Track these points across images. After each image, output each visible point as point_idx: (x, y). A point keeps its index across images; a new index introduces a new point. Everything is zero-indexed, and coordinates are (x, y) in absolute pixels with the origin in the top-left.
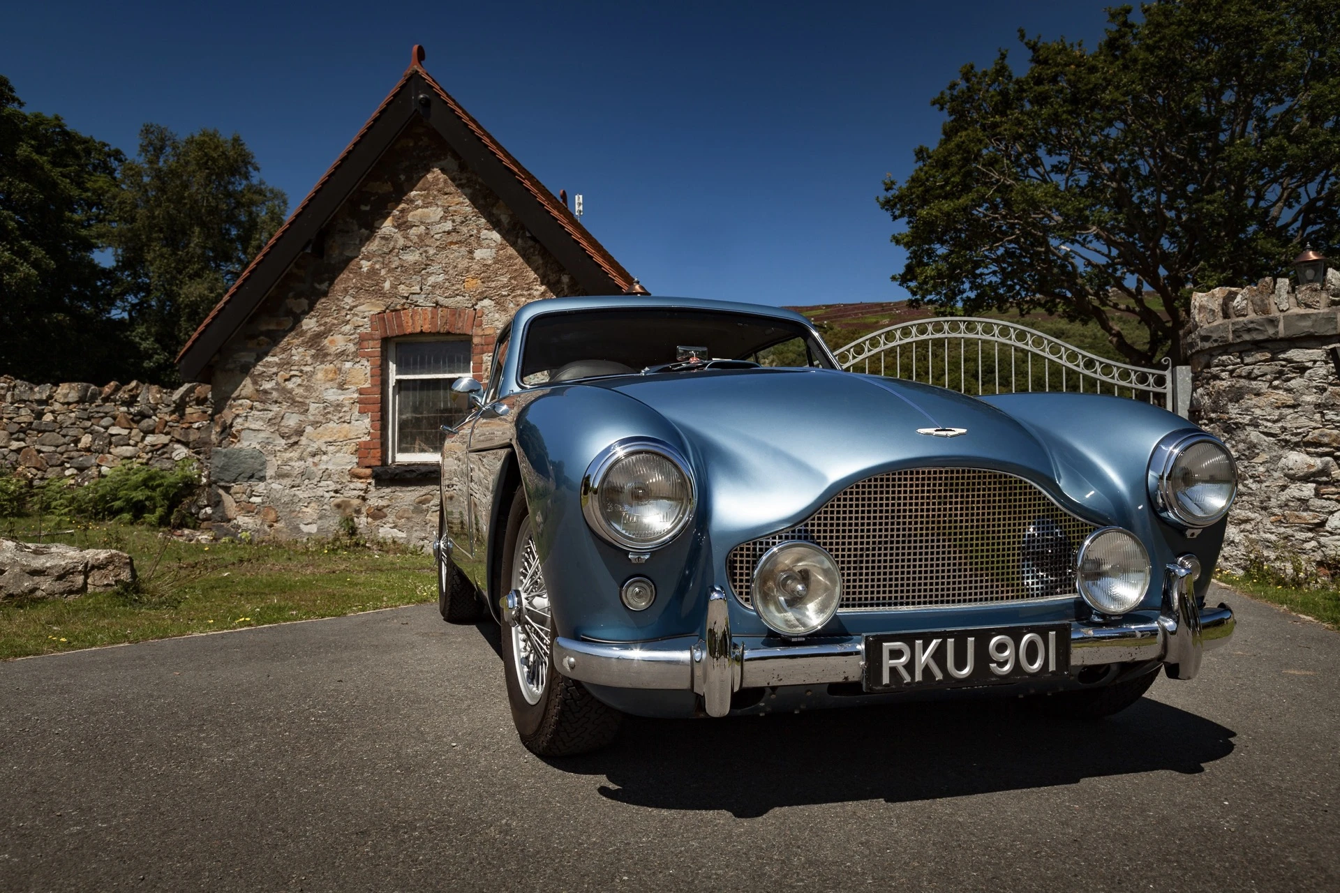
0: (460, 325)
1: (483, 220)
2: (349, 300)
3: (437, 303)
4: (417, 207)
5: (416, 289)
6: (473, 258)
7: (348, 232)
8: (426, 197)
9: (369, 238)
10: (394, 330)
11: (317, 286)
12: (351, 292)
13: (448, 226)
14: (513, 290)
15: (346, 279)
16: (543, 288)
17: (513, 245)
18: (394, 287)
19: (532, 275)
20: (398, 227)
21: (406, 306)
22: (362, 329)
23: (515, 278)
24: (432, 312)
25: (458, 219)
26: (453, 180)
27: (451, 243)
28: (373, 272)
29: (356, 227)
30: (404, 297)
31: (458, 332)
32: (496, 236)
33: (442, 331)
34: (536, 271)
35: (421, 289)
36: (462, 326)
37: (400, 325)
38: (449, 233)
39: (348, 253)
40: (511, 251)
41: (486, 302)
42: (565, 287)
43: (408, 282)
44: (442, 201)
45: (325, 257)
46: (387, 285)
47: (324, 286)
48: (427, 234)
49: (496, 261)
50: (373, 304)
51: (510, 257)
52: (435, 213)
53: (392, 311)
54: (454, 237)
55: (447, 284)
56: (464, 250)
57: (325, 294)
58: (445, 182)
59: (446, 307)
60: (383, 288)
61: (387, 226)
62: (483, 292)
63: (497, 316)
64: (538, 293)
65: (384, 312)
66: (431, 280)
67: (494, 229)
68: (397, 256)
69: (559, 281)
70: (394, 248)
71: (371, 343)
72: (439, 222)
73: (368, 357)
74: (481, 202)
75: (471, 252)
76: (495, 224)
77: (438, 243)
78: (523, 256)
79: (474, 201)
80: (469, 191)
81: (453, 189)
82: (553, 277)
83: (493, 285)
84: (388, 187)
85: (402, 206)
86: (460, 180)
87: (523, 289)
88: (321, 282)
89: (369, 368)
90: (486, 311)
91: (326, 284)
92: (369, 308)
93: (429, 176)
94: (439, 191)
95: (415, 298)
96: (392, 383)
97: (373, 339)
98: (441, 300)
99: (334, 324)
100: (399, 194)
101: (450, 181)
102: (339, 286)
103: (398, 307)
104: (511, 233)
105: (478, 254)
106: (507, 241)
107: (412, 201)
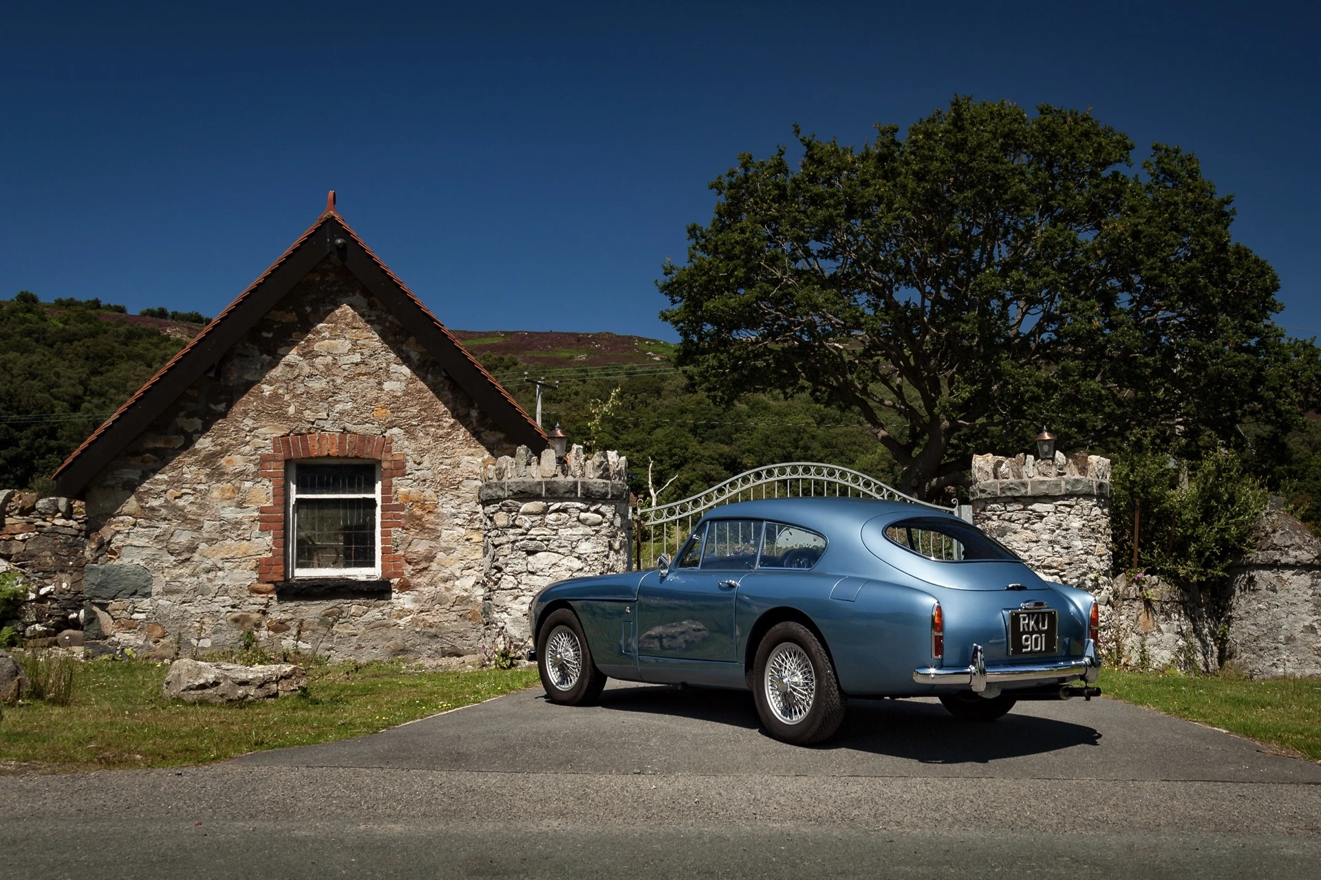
0: (369, 450)
1: (393, 355)
2: (249, 422)
3: (344, 429)
4: (324, 338)
5: (324, 415)
6: (382, 390)
7: (247, 356)
8: (334, 329)
9: (273, 365)
10: (296, 451)
11: (213, 407)
12: (251, 414)
13: (357, 358)
14: (423, 421)
15: (248, 402)
16: (452, 421)
17: (424, 379)
18: (298, 412)
19: (442, 408)
20: (304, 355)
21: (312, 431)
22: (263, 450)
23: (425, 410)
24: (340, 438)
25: (367, 352)
26: (362, 315)
27: (360, 374)
28: (275, 397)
29: (257, 353)
30: (309, 422)
31: (367, 456)
32: (406, 370)
33: (350, 455)
34: (446, 404)
35: (328, 415)
36: (370, 452)
37: (306, 448)
38: (357, 364)
39: (248, 377)
40: (421, 385)
41: (395, 430)
42: (474, 420)
43: (314, 408)
44: (350, 334)
45: (222, 380)
46: (291, 410)
47: (221, 407)
48: (334, 364)
49: (406, 393)
50: (275, 427)
51: (420, 391)
52: (343, 345)
53: (296, 435)
54: (363, 369)
55: (355, 412)
56: (373, 382)
57: (224, 415)
58: (354, 317)
59: (355, 433)
60: (287, 412)
61: (293, 356)
62: (392, 421)
63: (406, 443)
64: (448, 424)
65: (288, 435)
66: (339, 407)
67: (404, 363)
68: (302, 382)
69: (468, 415)
70: (298, 376)
71: (273, 464)
72: (347, 354)
73: (269, 477)
74: (391, 338)
75: (380, 384)
76: (406, 360)
77: (346, 373)
78: (433, 391)
79: (383, 337)
80: (379, 328)
81: (362, 324)
82: (462, 411)
83: (403, 415)
84: (292, 317)
85: (310, 336)
86: (370, 316)
87: (432, 420)
88: (218, 403)
89: (271, 488)
90: (396, 439)
91: (223, 405)
92: (270, 432)
93: (337, 312)
94: (347, 325)
95: (321, 423)
96: (292, 501)
97: (276, 461)
98: (349, 426)
99: (231, 445)
100: (306, 326)
101: (358, 317)
102: (237, 408)
103: (303, 431)
104: (420, 369)
105: (387, 386)
106: (418, 375)
107: (319, 333)
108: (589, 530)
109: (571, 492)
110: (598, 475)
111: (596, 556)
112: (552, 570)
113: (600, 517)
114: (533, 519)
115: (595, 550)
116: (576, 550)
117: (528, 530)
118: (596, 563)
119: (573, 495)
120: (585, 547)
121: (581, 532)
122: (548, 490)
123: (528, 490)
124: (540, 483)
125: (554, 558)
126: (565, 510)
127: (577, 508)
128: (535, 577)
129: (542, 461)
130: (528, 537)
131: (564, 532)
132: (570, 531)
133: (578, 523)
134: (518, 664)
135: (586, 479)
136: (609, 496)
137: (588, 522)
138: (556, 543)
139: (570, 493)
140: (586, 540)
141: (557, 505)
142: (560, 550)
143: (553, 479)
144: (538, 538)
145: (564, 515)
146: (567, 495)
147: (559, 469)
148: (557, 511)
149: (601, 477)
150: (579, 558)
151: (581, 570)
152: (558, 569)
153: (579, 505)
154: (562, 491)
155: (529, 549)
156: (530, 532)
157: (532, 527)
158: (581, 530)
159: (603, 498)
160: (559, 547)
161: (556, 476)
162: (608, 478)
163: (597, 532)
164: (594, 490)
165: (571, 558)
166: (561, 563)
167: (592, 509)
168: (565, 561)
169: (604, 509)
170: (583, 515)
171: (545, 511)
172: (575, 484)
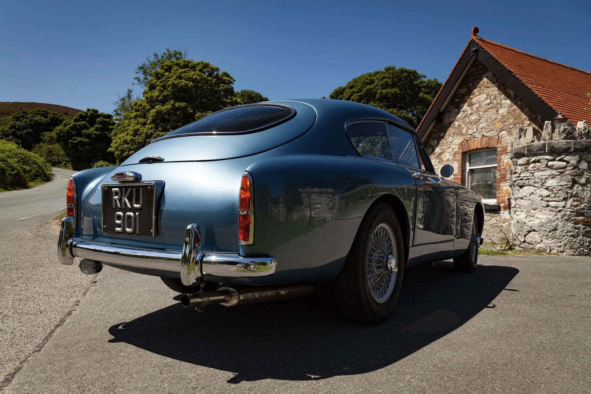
0: (492, 143)
1: (503, 96)
2: (451, 139)
3: (483, 135)
4: (476, 96)
5: (475, 130)
6: (498, 114)
7: (451, 111)
8: (480, 91)
9: (458, 113)
10: (466, 148)
11: (440, 134)
12: (451, 135)
13: (488, 101)
14: (515, 125)
15: (451, 130)
16: (529, 122)
17: (516, 104)
18: (467, 131)
19: (524, 116)
20: (469, 106)
21: (471, 138)
22: (455, 149)
23: (516, 119)
24: (481, 140)
25: (492, 97)
26: (491, 81)
27: (490, 108)
28: (459, 126)
29: (454, 109)
30: (470, 135)
31: (491, 147)
32: (508, 101)
33: (485, 147)
34: (526, 114)
35: (477, 130)
36: (493, 144)
37: (469, 147)
38: (489, 104)
39: (451, 120)
40: (515, 107)
41: (504, 132)
43: (472, 128)
44: (486, 91)
45: (443, 123)
46: (464, 131)
47: (442, 134)
48: (480, 106)
49: (508, 113)
50: (459, 139)
51: (514, 110)
52: (483, 97)
53: (466, 141)
54: (491, 106)
55: (487, 126)
56: (495, 110)
57: (443, 137)
58: (487, 82)
59: (487, 137)
60: (463, 132)
61: (465, 107)
62: (502, 128)
63: (508, 137)
65: (463, 142)
66: (481, 126)
67: (508, 98)
68: (468, 118)
69: (537, 118)
70: (467, 115)
71: (458, 155)
72: (485, 100)
73: (457, 160)
74: (502, 88)
75: (497, 111)
76: (508, 96)
77: (484, 109)
78: (520, 109)
79: (499, 88)
80: (497, 84)
81: (490, 85)
83: (506, 124)
84: (465, 90)
85: (471, 96)
86: (493, 80)
87: (519, 124)
88: (441, 133)
89: (457, 165)
90: (503, 136)
91: (443, 133)
92: (458, 140)
93: (481, 82)
94: (485, 87)
95: (474, 134)
96: (467, 170)
97: (459, 153)
98: (485, 134)
99: (445, 149)
100: (470, 92)
101: (489, 82)
102: (447, 134)
103: (468, 139)
104: (514, 100)
105: (501, 111)
106: (513, 103)
107: (474, 94)
108: (554, 172)
109: (542, 150)
110: (562, 137)
111: (560, 188)
112: (531, 197)
113: (565, 164)
114: (521, 168)
115: (560, 184)
116: (545, 184)
117: (520, 174)
118: (560, 192)
119: (543, 151)
120: (551, 183)
121: (549, 174)
122: (528, 150)
123: (519, 152)
124: (524, 147)
125: (532, 189)
126: (539, 161)
127: (546, 159)
128: (523, 201)
129: (527, 135)
130: (520, 178)
131: (537, 174)
132: (541, 173)
133: (546, 168)
134: (514, 249)
135: (553, 141)
136: (572, 150)
137: (554, 167)
138: (533, 181)
139: (541, 151)
140: (552, 178)
141: (533, 159)
142: (536, 185)
143: (532, 144)
144: (524, 178)
145: (538, 164)
146: (539, 152)
147: (535, 137)
148: (534, 162)
149: (565, 138)
150: (547, 189)
151: (549, 196)
152: (534, 196)
153: (547, 157)
154: (535, 150)
155: (520, 185)
156: (521, 175)
157: (521, 172)
158: (549, 172)
159: (567, 151)
160: (535, 183)
161: (533, 141)
162: (574, 138)
163: (561, 173)
164: (557, 147)
165: (542, 189)
166: (535, 192)
167: (557, 159)
168: (538, 191)
169: (567, 158)
170: (550, 163)
171: (528, 163)
172: (544, 145)
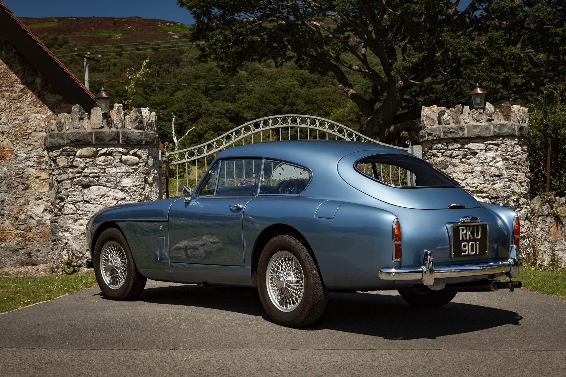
16: (22, 86)
19: (14, 77)
42: (39, 86)
64: (19, 89)
82: (29, 79)
108: (129, 169)
109: (115, 140)
110: (134, 126)
111: (135, 188)
112: (102, 200)
113: (137, 158)
114: (86, 161)
115: (134, 184)
116: (120, 184)
117: (83, 169)
118: (135, 193)
119: (116, 142)
120: (126, 182)
121: (123, 170)
122: (97, 138)
123: (82, 139)
124: (90, 133)
125: (103, 190)
126: (110, 154)
127: (120, 152)
128: (90, 205)
129: (92, 117)
130: (83, 174)
131: (110, 170)
132: (115, 170)
133: (120, 164)
134: (79, 270)
135: (126, 130)
136: (144, 143)
137: (128, 163)
138: (104, 179)
139: (113, 141)
140: (127, 176)
141: (104, 150)
142: (108, 184)
143: (101, 130)
144: (91, 175)
145: (110, 158)
146: (112, 142)
147: (105, 122)
148: (104, 154)
149: (137, 128)
150: (122, 190)
151: (124, 199)
152: (106, 198)
153: (121, 149)
154: (108, 139)
155: (84, 183)
156: (85, 171)
157: (86, 167)
158: (123, 169)
159: (139, 144)
160: (107, 182)
161: (102, 127)
162: (142, 128)
163: (135, 170)
164: (132, 138)
165: (116, 190)
166: (108, 194)
167: (131, 152)
168: (111, 193)
169: (140, 152)
170: (124, 157)
171: (95, 155)
172: (118, 133)
